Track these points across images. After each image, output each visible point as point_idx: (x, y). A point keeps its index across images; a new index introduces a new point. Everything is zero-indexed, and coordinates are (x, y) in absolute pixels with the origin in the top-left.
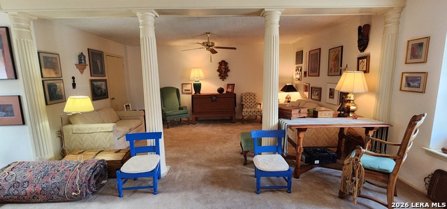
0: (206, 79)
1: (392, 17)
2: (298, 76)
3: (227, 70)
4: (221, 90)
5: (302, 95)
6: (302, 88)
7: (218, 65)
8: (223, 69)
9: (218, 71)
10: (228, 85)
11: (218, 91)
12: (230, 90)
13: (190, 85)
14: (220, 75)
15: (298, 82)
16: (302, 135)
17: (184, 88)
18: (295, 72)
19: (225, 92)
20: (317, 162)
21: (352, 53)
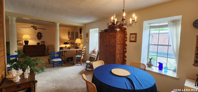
0: (31, 39)
1: (84, 28)
2: (69, 40)
3: (41, 36)
4: (38, 44)
5: (70, 45)
6: (70, 43)
7: (37, 34)
8: (39, 36)
9: (37, 36)
10: (42, 42)
11: (37, 44)
12: (42, 44)
13: (22, 41)
14: (38, 38)
15: (69, 41)
16: (65, 53)
17: (18, 43)
18: (68, 38)
19: (40, 44)
20: (70, 60)
21: (79, 34)
